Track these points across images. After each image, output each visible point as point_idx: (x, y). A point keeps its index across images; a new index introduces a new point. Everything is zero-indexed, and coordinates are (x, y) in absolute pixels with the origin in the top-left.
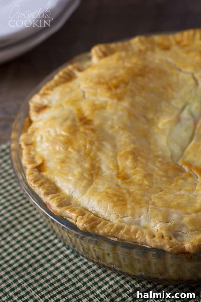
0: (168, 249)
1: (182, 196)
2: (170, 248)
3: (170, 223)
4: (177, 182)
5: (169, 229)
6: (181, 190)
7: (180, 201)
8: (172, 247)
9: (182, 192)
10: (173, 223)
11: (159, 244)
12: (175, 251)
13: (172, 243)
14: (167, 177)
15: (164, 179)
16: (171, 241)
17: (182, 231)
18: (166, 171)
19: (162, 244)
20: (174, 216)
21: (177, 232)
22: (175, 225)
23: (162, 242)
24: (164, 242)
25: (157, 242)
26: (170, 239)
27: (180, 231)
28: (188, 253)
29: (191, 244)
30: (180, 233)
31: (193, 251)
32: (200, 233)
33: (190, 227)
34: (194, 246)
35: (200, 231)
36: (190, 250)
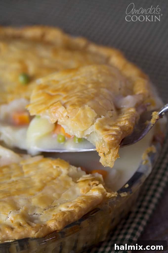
0: (35, 234)
2: (36, 232)
3: (20, 209)
7: (17, 187)
8: (37, 232)
10: (24, 208)
11: (23, 233)
17: (36, 213)
19: (26, 232)
20: (21, 202)
21: (31, 216)
22: (26, 210)
23: (25, 230)
24: (27, 229)
25: (20, 232)
26: (30, 225)
27: (34, 214)
28: (55, 231)
29: (55, 221)
30: (34, 216)
31: (60, 228)
32: (54, 209)
33: (42, 207)
34: (59, 222)
35: (52, 207)
36: (57, 227)
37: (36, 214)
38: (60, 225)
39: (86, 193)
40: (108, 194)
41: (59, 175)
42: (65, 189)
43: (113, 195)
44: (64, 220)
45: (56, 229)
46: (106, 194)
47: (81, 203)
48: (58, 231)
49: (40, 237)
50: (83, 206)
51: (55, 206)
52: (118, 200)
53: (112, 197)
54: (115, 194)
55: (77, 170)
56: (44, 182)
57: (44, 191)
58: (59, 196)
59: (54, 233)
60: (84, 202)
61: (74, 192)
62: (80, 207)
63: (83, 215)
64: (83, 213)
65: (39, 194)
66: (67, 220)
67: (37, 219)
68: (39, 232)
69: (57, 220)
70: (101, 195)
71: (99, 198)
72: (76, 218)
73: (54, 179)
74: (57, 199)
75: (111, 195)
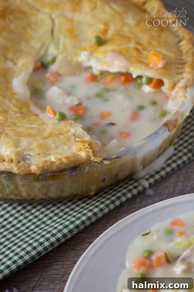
0: (16, 171)
1: (32, 128)
3: (19, 148)
4: (30, 117)
5: (18, 154)
6: (32, 124)
7: (30, 132)
8: (19, 170)
9: (33, 126)
10: (22, 148)
12: (22, 173)
13: (19, 166)
14: (21, 113)
15: (18, 115)
16: (19, 164)
18: (20, 108)
19: (10, 167)
20: (24, 143)
21: (26, 156)
22: (24, 150)
24: (13, 165)
25: (6, 166)
26: (19, 162)
28: (34, 174)
29: (36, 166)
30: (28, 156)
31: (38, 172)
32: (47, 156)
33: (38, 151)
34: (38, 168)
35: (47, 154)
36: (35, 171)
37: (31, 156)
38: (38, 170)
39: (78, 152)
40: (93, 158)
41: (66, 133)
42: (65, 143)
43: (96, 160)
44: (43, 167)
45: (35, 172)
46: (91, 157)
47: (65, 158)
48: (36, 175)
49: (21, 174)
50: (64, 161)
51: (49, 154)
52: (99, 165)
53: (94, 161)
54: (98, 160)
55: (83, 133)
56: (52, 134)
57: (47, 140)
58: (57, 147)
59: (33, 175)
60: (67, 158)
61: (70, 148)
62: (62, 161)
63: (62, 169)
64: (63, 167)
65: (41, 141)
66: (46, 168)
67: (29, 160)
68: (20, 170)
69: (37, 166)
70: (86, 156)
71: (83, 158)
72: (54, 168)
73: (61, 134)
74: (53, 150)
75: (95, 159)
